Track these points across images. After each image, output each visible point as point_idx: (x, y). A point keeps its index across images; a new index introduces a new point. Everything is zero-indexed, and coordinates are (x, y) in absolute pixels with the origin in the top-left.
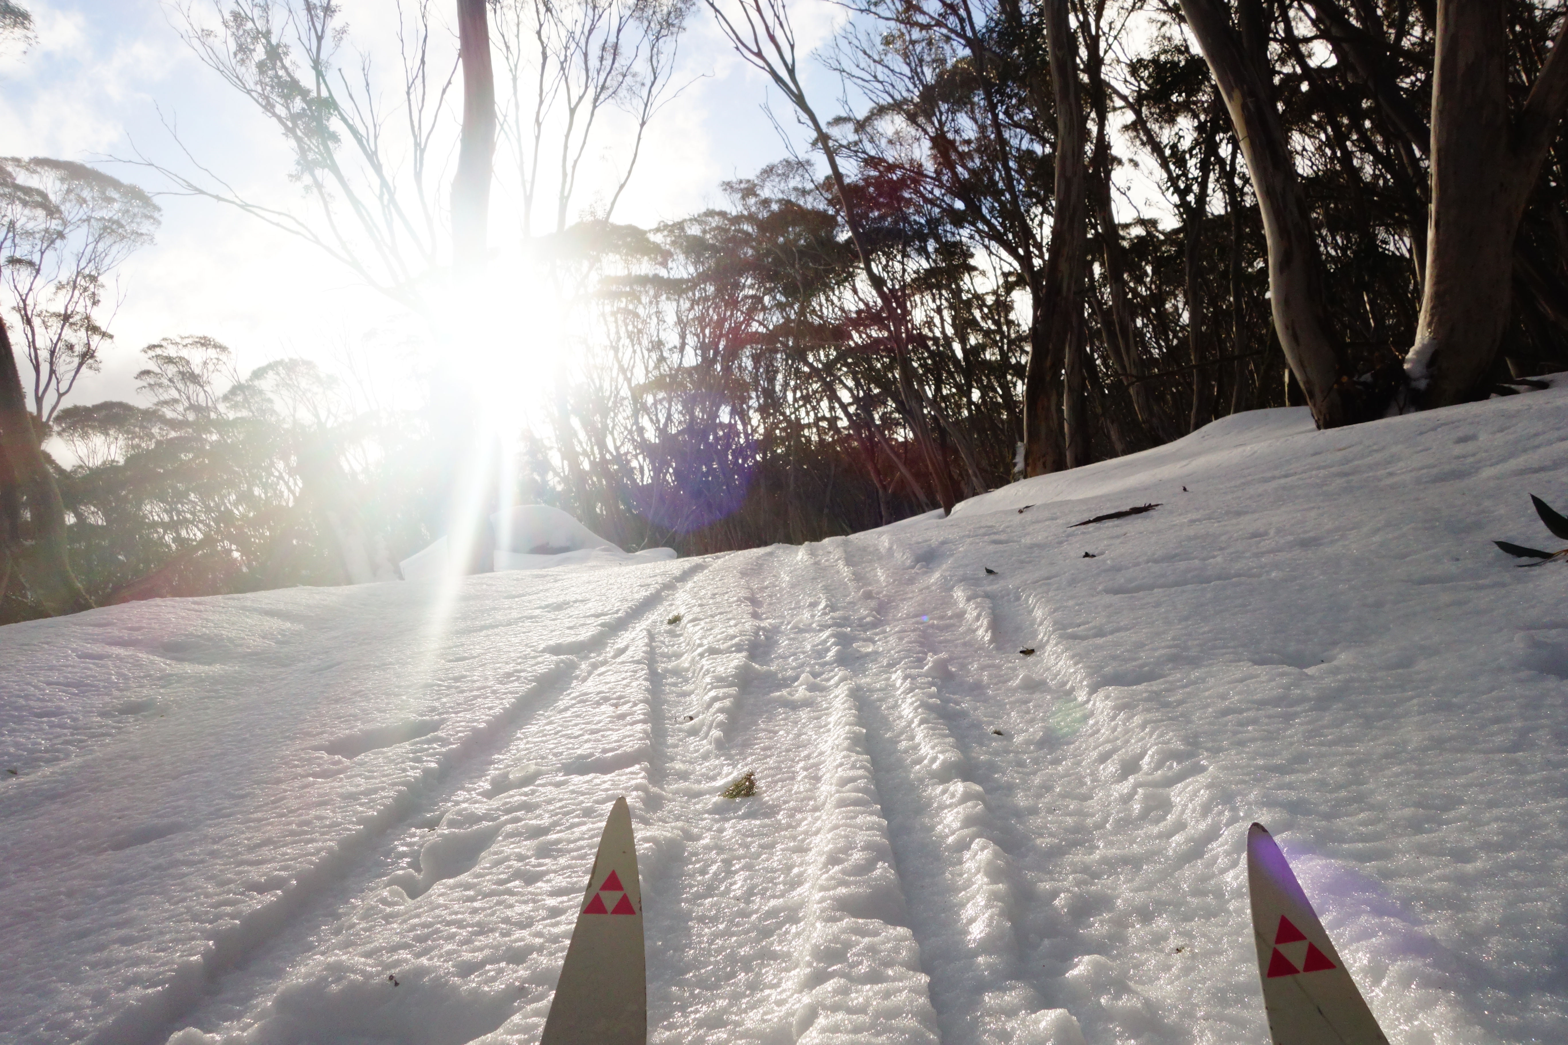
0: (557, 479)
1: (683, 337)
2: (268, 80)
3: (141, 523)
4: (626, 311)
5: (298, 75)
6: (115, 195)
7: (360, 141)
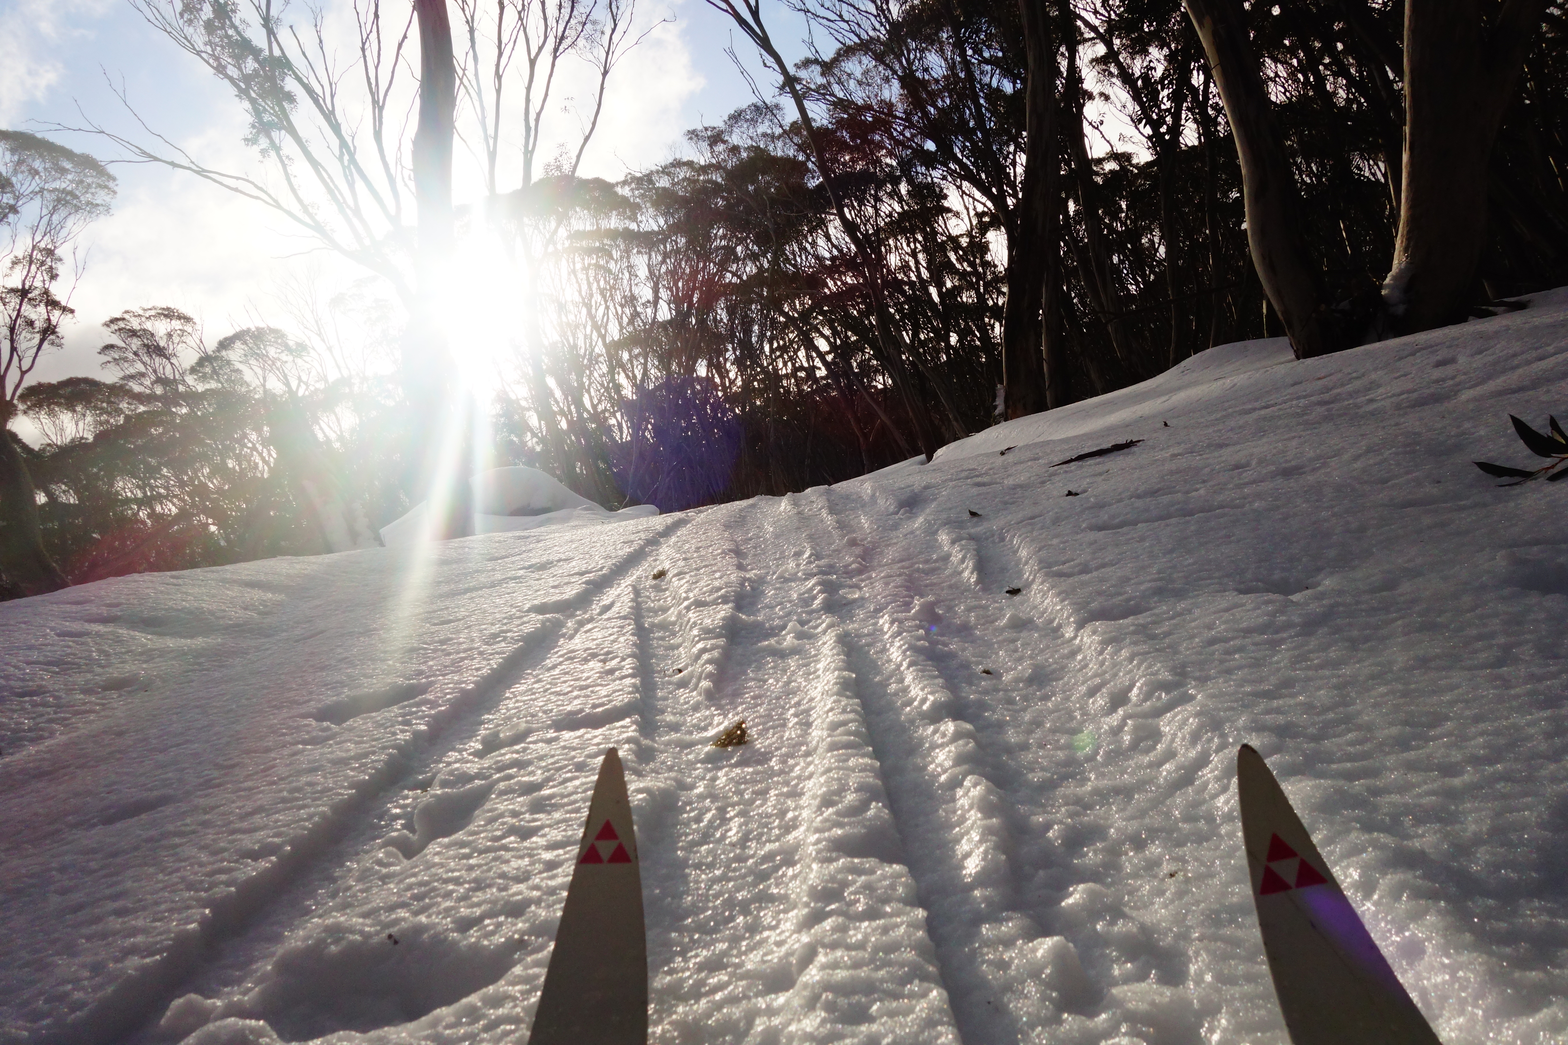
0: (535, 440)
1: (656, 291)
2: (217, 40)
3: (113, 500)
4: (598, 267)
5: (249, 34)
6: (68, 165)
7: (316, 101)
